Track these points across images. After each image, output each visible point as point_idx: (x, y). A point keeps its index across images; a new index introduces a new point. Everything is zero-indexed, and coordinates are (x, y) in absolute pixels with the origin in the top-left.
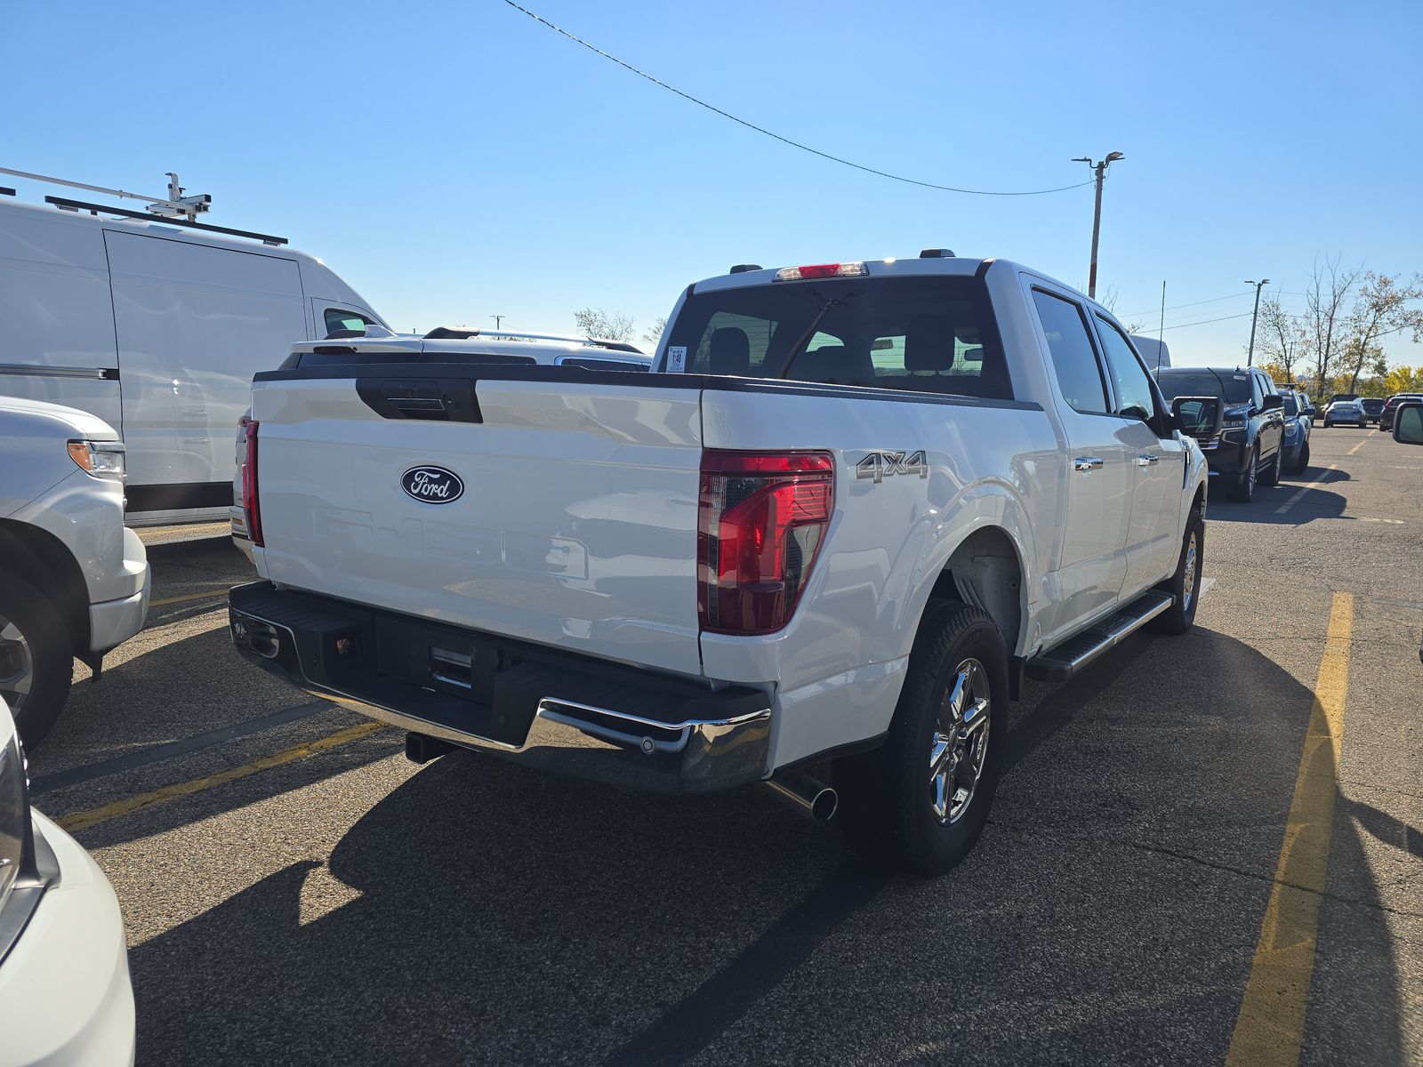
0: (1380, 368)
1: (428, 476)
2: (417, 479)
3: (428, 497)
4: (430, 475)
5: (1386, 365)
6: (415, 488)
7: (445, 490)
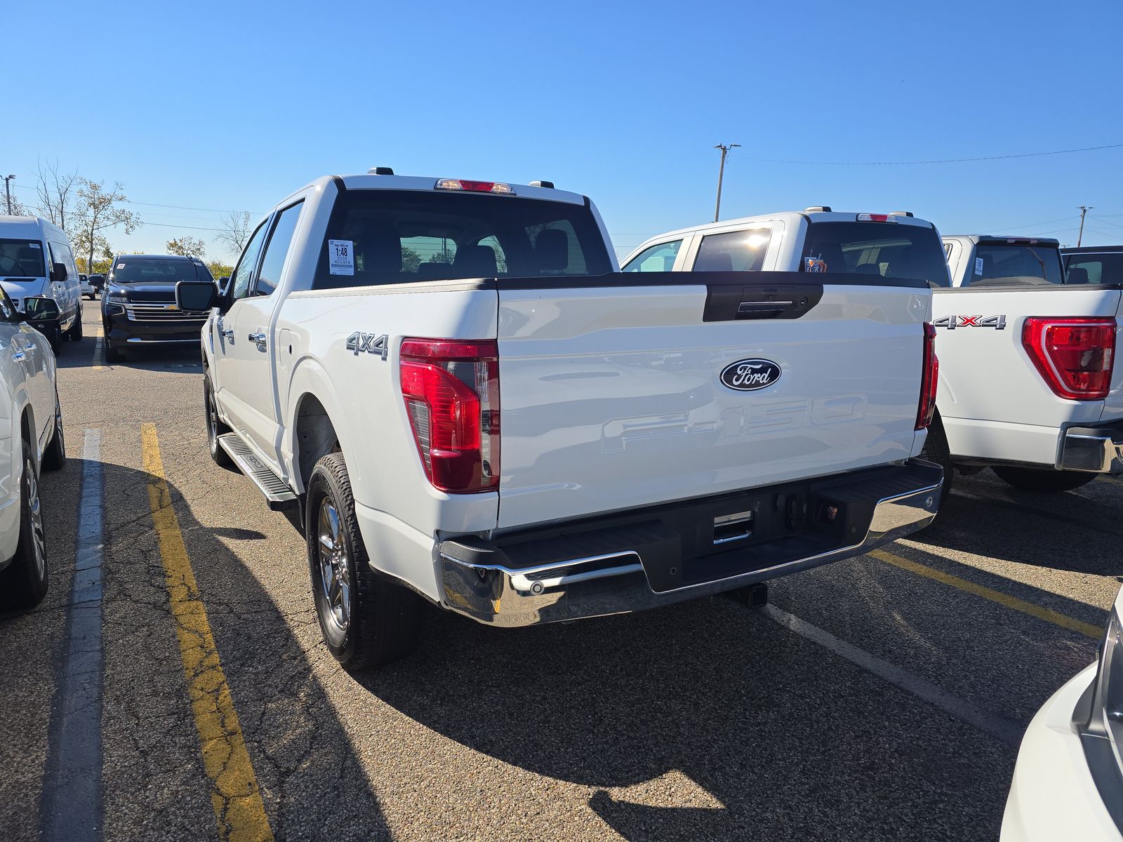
0: (108, 253)
1: (751, 368)
2: (739, 372)
3: (751, 386)
4: (752, 366)
5: (111, 251)
6: (737, 380)
7: (766, 377)
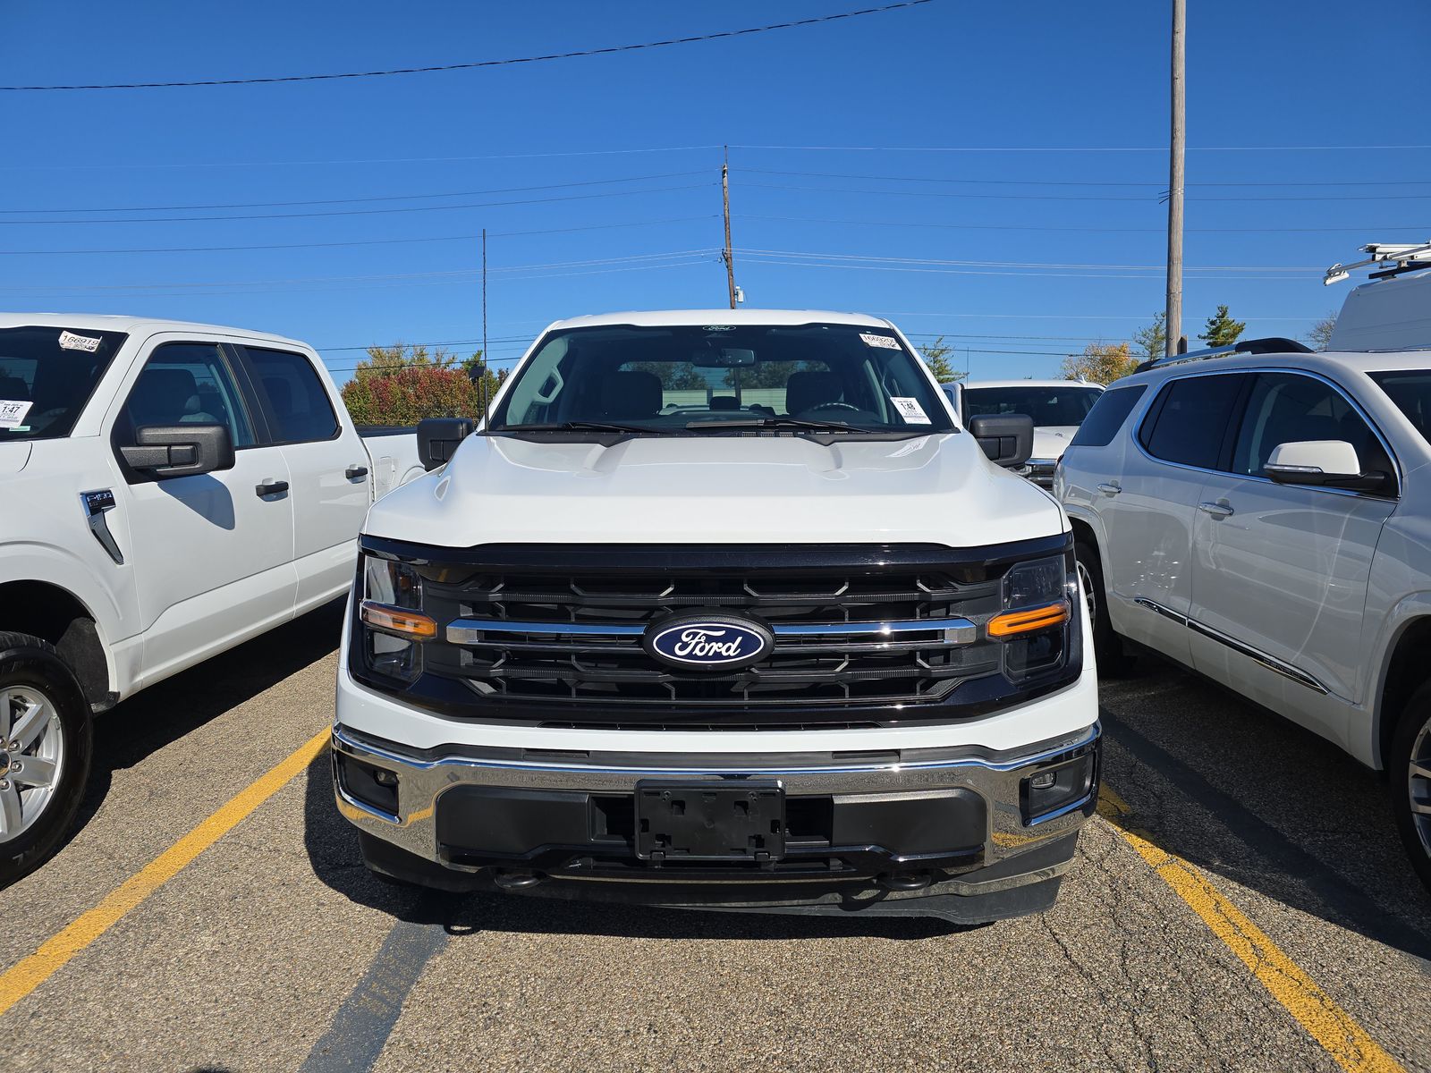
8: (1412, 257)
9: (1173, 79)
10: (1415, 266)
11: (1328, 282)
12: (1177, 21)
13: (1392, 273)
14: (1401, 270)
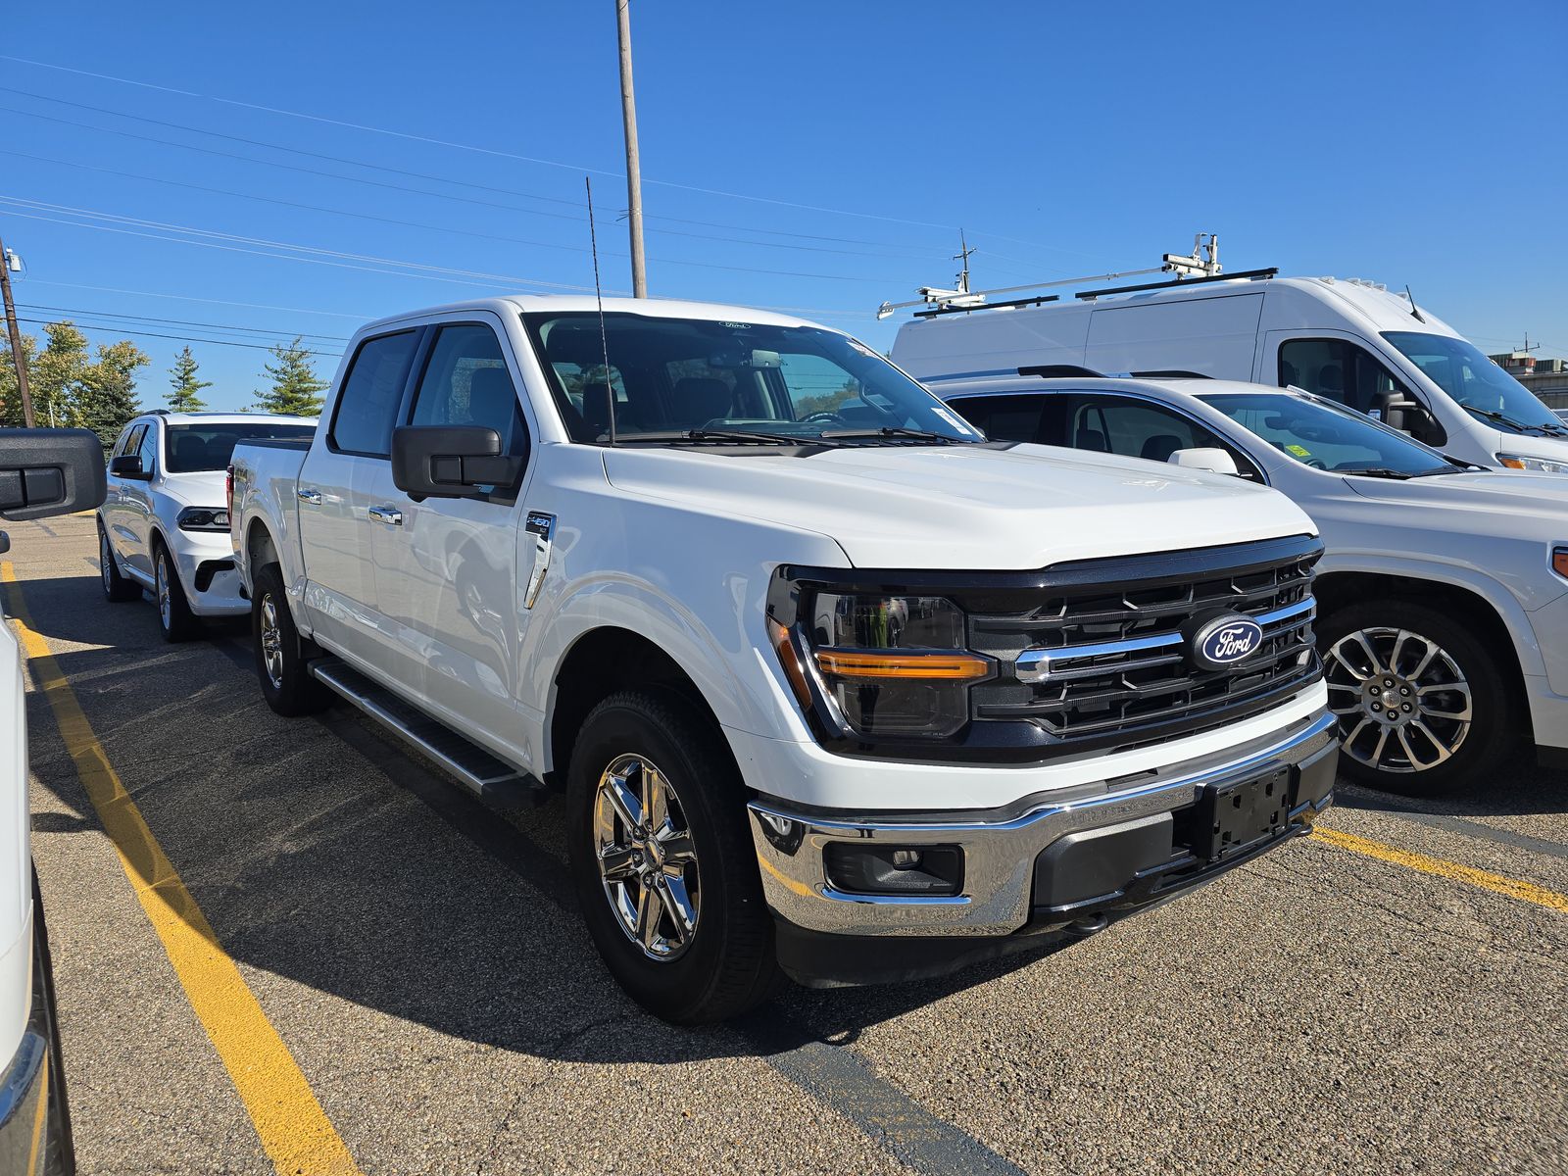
8: (950, 302)
9: (624, 97)
10: (954, 309)
11: (881, 316)
12: (623, 39)
13: (934, 313)
14: (941, 311)
